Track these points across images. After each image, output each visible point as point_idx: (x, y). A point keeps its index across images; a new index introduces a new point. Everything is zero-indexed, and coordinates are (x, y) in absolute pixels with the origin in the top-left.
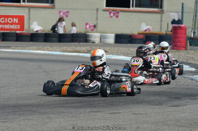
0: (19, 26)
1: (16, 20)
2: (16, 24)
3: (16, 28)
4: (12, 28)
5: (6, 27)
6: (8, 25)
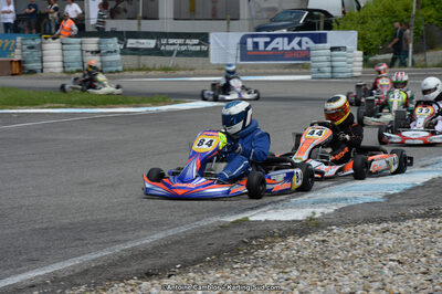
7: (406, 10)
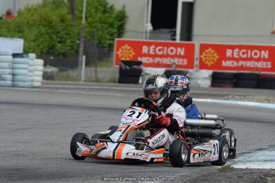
0: (269, 63)
1: (265, 54)
2: (264, 60)
3: (265, 67)
4: (258, 66)
5: (250, 64)
6: (253, 62)
7: (62, 21)
